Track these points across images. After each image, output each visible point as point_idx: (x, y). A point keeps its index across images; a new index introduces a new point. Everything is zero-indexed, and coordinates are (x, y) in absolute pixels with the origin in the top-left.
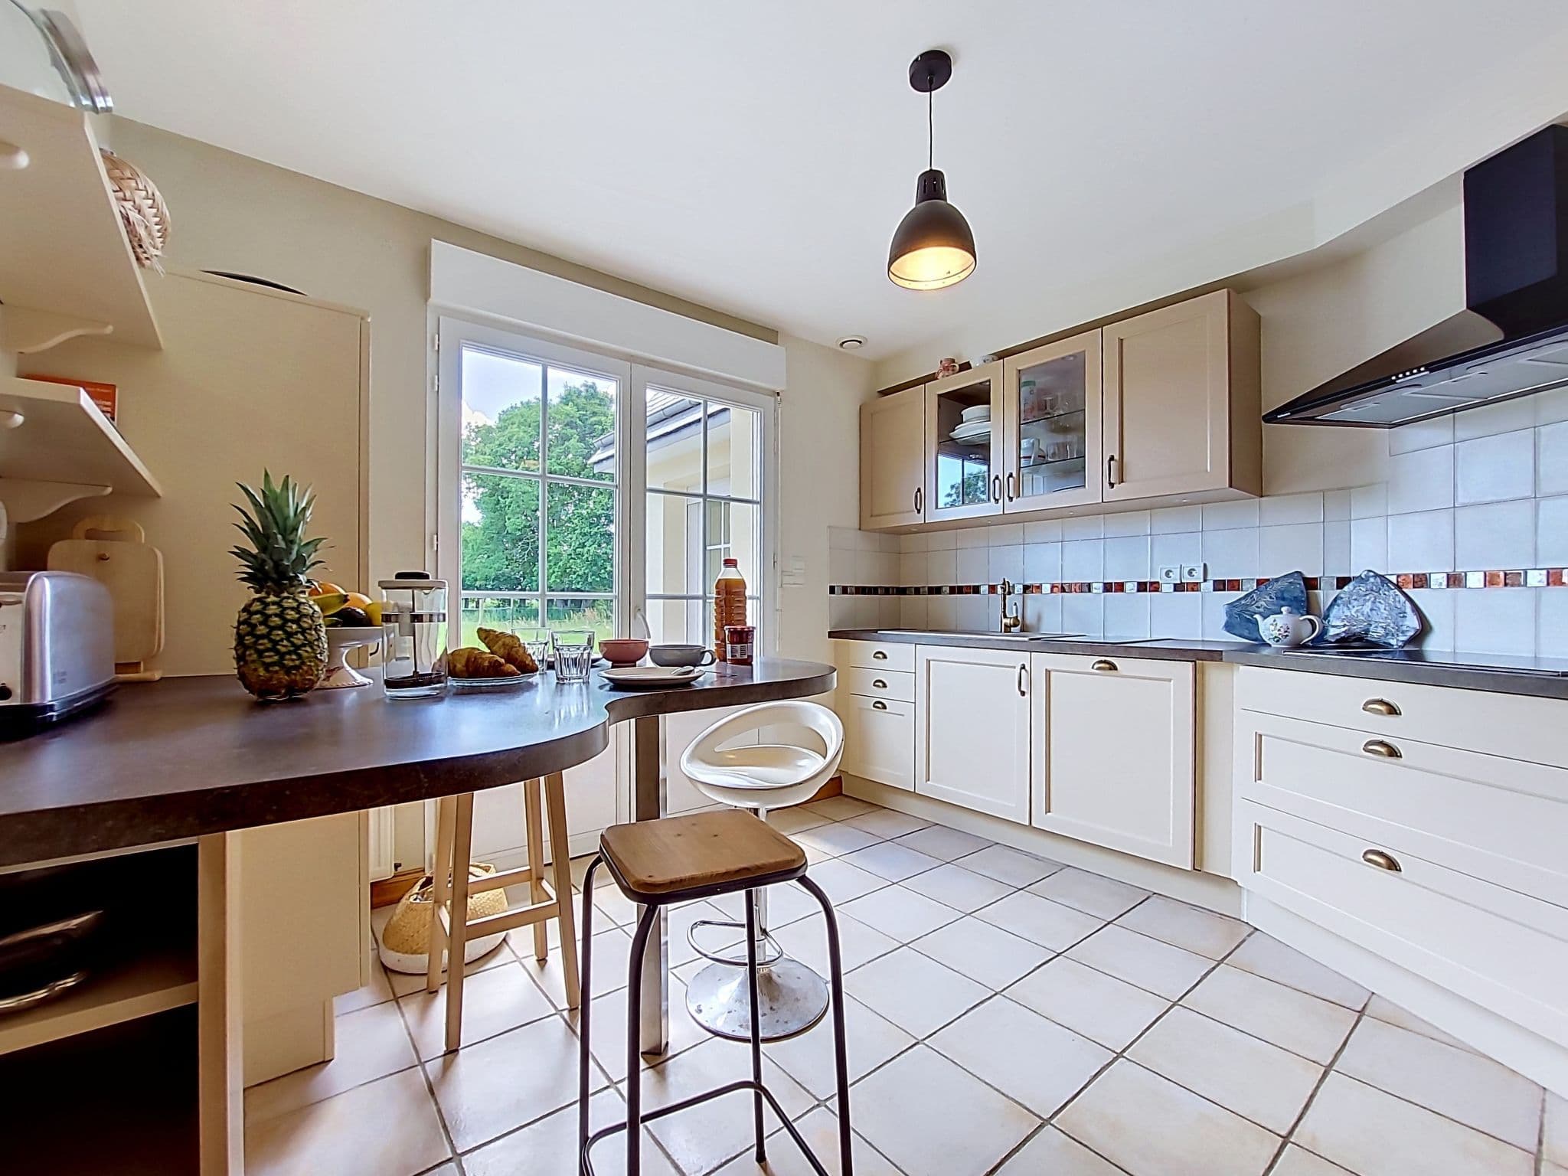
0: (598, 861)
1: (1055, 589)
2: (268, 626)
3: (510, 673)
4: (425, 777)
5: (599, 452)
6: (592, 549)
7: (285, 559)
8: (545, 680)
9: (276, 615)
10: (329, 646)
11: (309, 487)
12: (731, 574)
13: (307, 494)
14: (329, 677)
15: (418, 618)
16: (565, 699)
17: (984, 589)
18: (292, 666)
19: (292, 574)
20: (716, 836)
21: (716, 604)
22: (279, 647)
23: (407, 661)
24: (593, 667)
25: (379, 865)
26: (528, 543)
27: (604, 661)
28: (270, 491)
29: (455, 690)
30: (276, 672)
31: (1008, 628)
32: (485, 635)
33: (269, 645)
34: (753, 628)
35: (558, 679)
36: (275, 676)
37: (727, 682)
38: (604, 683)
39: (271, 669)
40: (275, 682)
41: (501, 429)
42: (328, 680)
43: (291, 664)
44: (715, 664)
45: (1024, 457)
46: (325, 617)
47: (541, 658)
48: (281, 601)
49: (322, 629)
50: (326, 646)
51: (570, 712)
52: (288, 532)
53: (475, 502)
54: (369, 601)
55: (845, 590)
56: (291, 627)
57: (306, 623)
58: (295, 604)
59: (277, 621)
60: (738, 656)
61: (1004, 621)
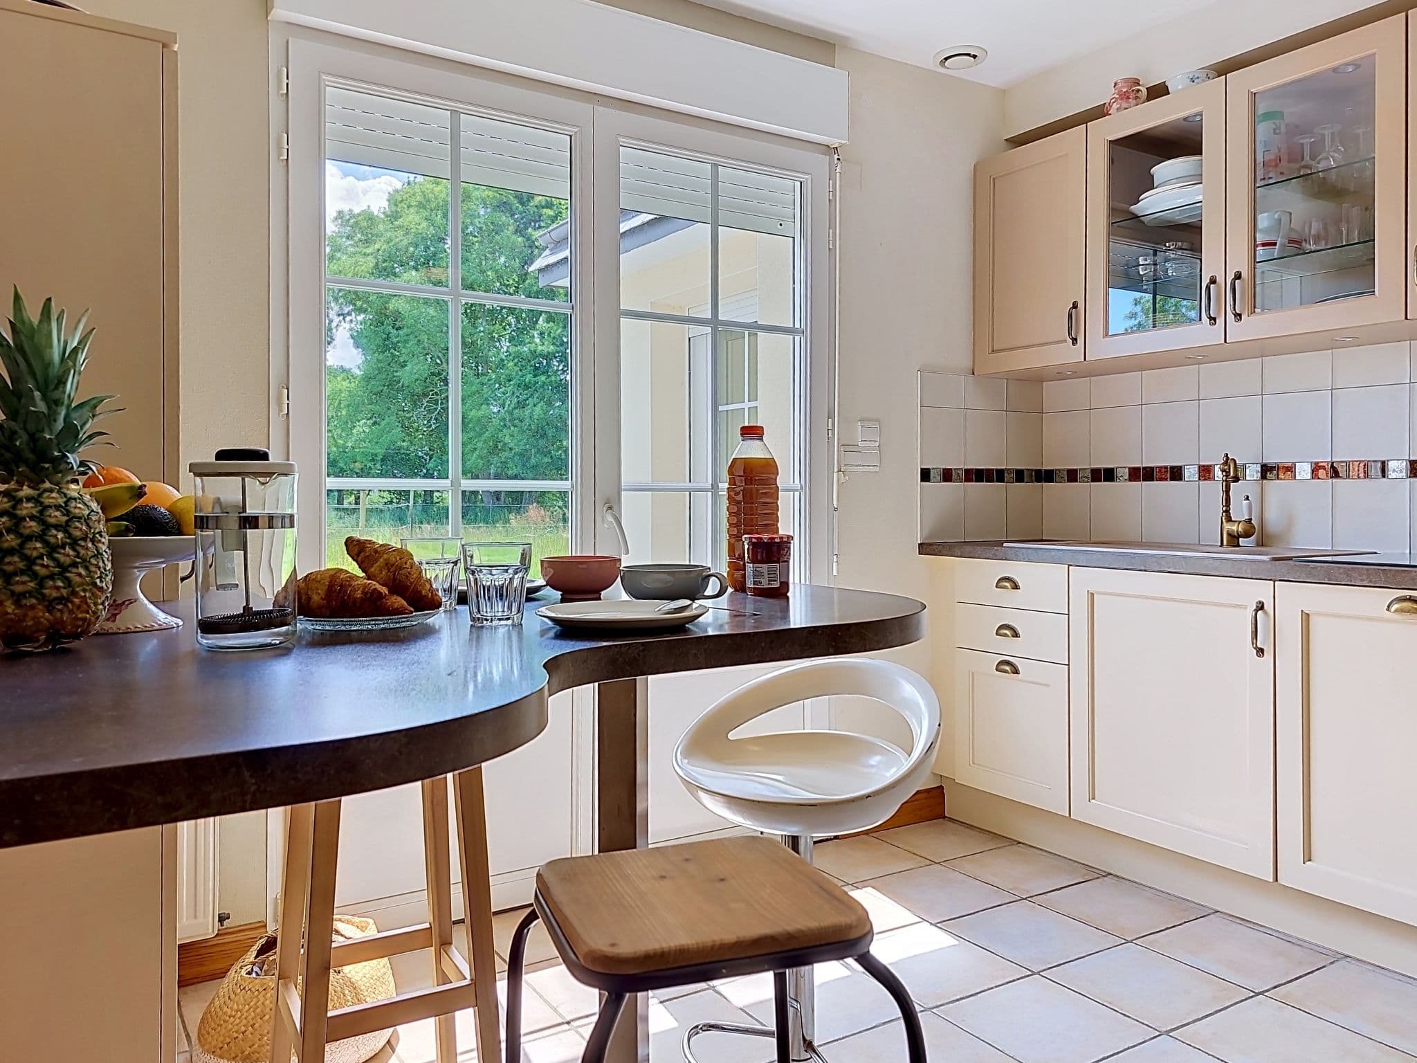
0: (532, 917)
1: (1321, 473)
2: (20, 535)
3: (397, 609)
4: (251, 776)
5: (547, 252)
6: (538, 410)
7: (46, 429)
8: (454, 620)
9: (32, 518)
10: (112, 567)
11: (83, 315)
12: (753, 450)
13: (81, 326)
14: (115, 615)
15: (252, 522)
16: (485, 651)
17: (1191, 472)
18: (56, 599)
19: (56, 454)
20: (722, 880)
21: (729, 498)
22: (37, 568)
23: (234, 591)
24: (528, 600)
25: (195, 917)
26: (437, 401)
27: (549, 592)
28: (23, 322)
29: (308, 638)
30: (32, 607)
31: (1234, 539)
32: (356, 548)
33: (21, 565)
34: (789, 537)
35: (473, 619)
36: (31, 613)
37: (747, 624)
38: (548, 627)
39: (24, 602)
40: (30, 623)
41: (393, 216)
42: (114, 621)
43: (55, 594)
44: (726, 595)
45: (1264, 245)
46: (108, 520)
47: (447, 586)
48: (40, 495)
49: (103, 540)
50: (109, 566)
51: (491, 673)
52: (52, 387)
53: (352, 336)
54: (177, 495)
55: (947, 475)
56: (55, 536)
57: (78, 529)
58: (61, 501)
59: (33, 526)
60: (765, 584)
61: (1227, 526)
